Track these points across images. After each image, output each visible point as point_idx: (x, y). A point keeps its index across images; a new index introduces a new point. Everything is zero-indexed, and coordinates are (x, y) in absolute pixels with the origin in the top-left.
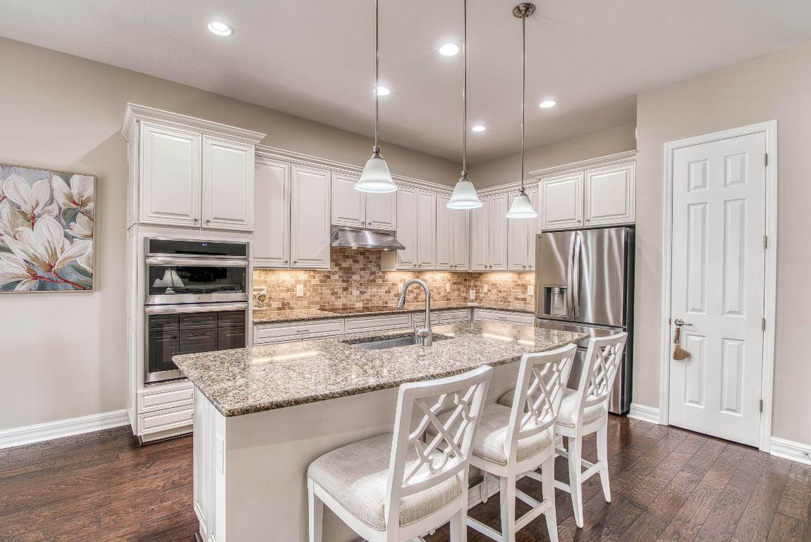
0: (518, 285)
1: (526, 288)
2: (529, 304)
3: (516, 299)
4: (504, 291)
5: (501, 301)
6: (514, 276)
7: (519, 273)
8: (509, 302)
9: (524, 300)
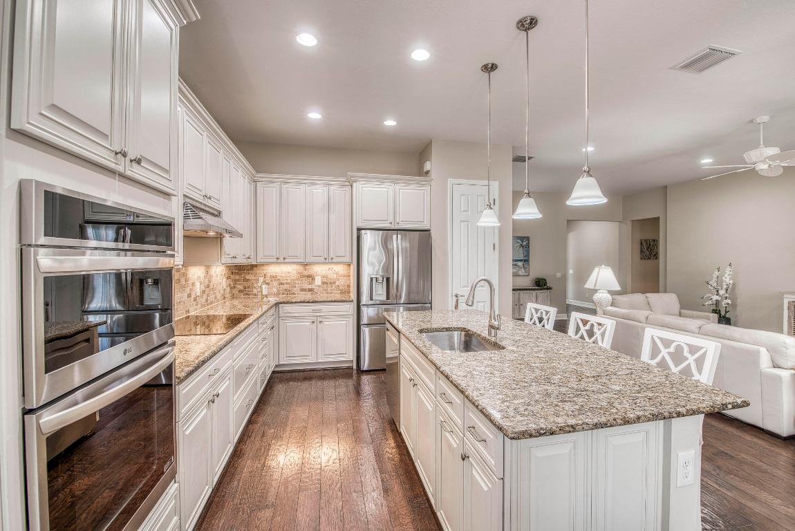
0: (304, 276)
1: (313, 279)
2: (317, 293)
3: (303, 290)
4: (287, 283)
5: (283, 294)
6: (300, 268)
7: (305, 265)
8: (294, 294)
9: (310, 290)
